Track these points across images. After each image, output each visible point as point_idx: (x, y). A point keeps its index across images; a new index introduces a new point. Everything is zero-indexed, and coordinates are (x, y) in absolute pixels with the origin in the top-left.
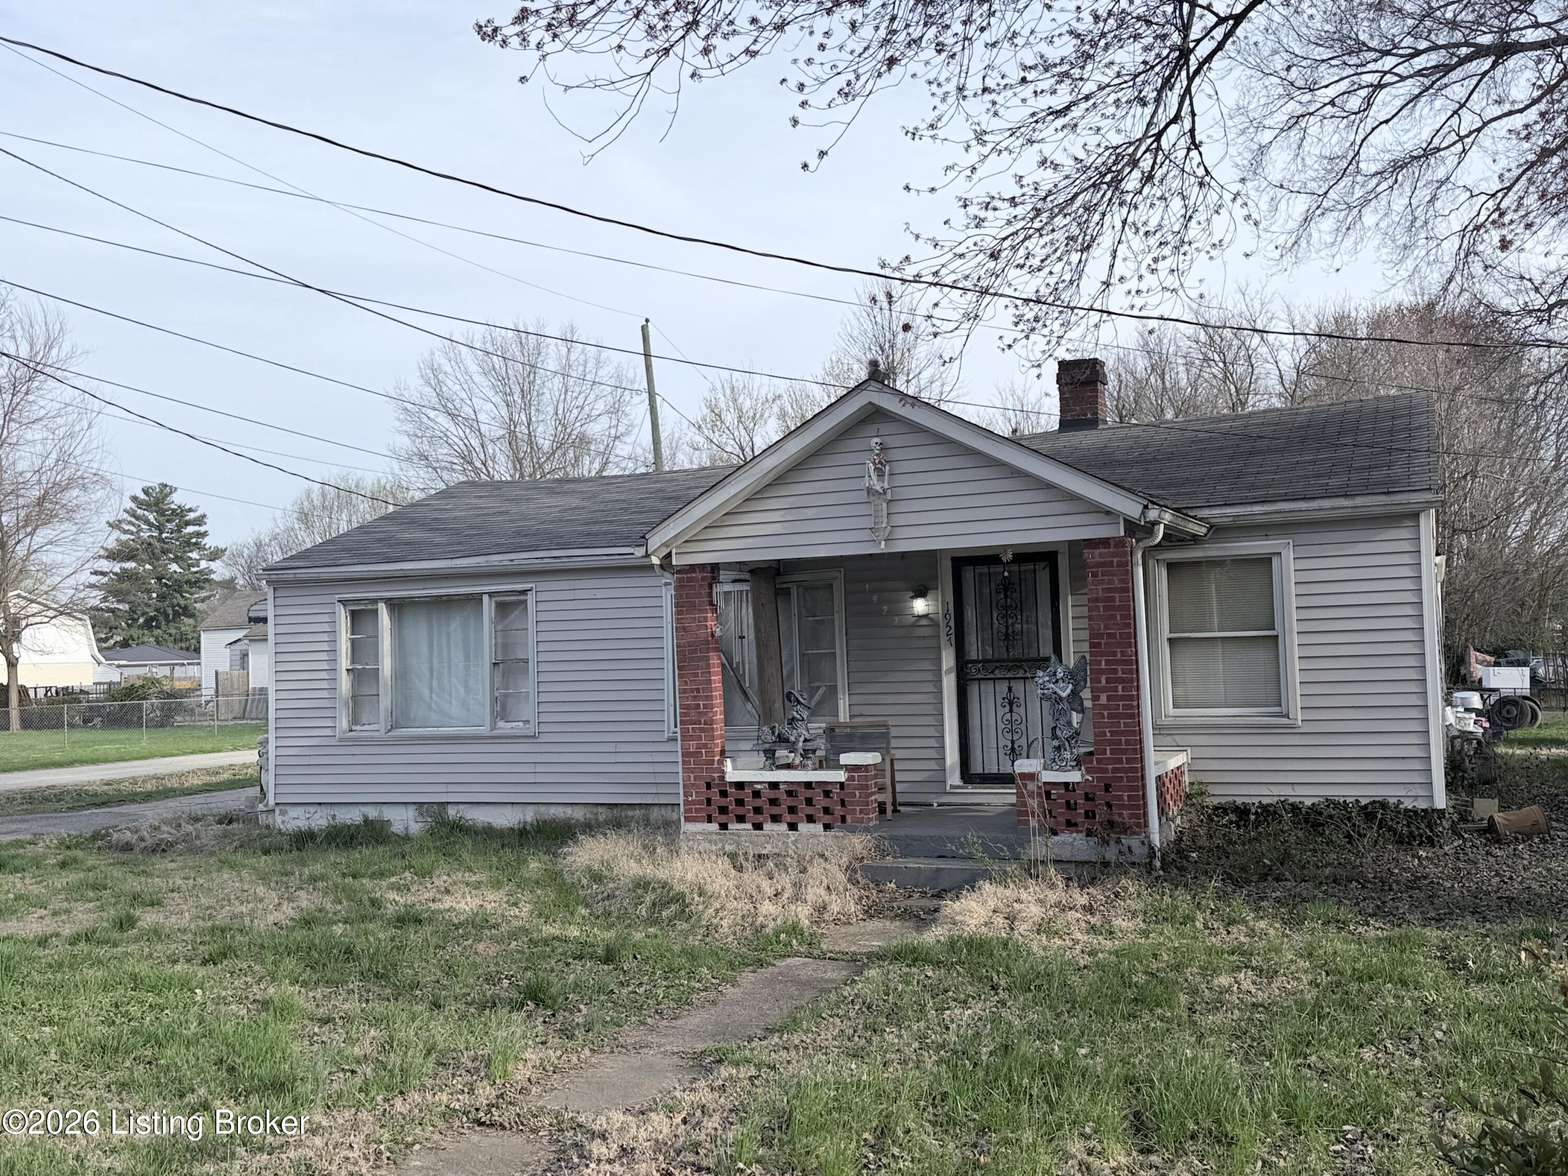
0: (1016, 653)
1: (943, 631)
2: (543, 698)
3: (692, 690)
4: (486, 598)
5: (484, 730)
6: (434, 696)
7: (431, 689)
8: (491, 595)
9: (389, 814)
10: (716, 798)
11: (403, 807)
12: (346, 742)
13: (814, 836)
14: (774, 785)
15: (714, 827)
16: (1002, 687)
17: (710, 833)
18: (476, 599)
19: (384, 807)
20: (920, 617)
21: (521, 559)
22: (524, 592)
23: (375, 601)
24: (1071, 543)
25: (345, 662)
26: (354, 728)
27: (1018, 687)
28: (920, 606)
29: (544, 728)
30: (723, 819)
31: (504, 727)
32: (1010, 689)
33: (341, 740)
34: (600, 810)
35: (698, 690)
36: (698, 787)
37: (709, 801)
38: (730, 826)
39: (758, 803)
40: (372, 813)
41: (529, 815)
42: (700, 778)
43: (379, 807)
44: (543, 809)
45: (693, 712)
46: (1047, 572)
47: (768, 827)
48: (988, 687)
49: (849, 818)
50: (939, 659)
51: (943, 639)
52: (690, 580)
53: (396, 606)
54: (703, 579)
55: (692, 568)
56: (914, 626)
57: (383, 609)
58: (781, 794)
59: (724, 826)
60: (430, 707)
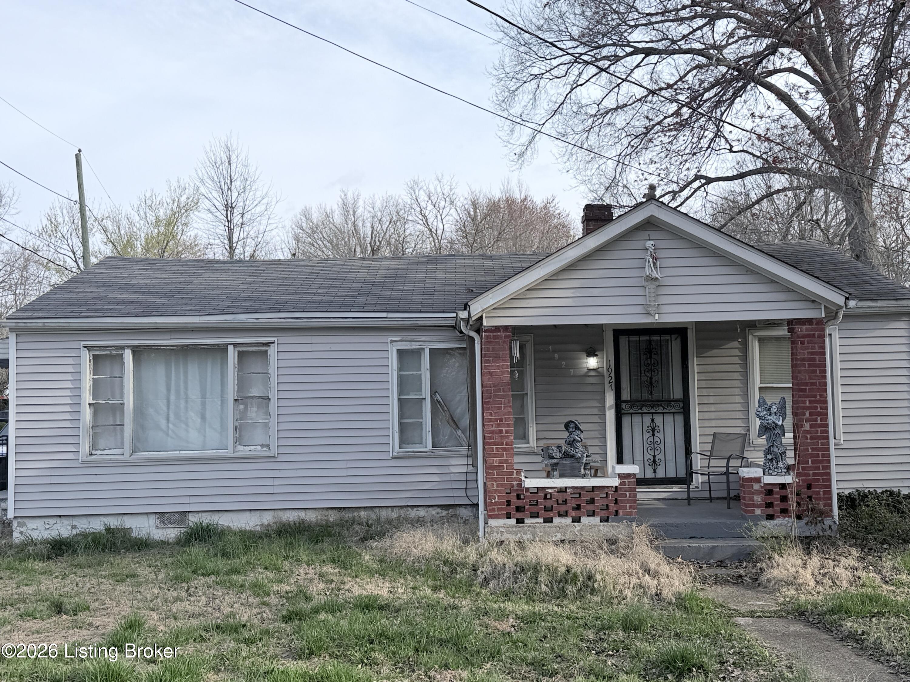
0: (656, 395)
1: (607, 380)
2: (283, 426)
3: (496, 420)
4: (231, 348)
5: (228, 452)
6: (171, 426)
7: (168, 420)
8: (235, 345)
9: (129, 523)
10: (514, 500)
11: (145, 517)
12: (86, 464)
13: (595, 526)
14: (562, 491)
15: (513, 521)
16: (647, 419)
17: (513, 526)
18: (222, 349)
19: (125, 518)
20: (590, 370)
21: (264, 318)
22: (268, 344)
23: (123, 348)
24: (698, 324)
25: (88, 398)
26: (94, 452)
27: (658, 420)
28: (592, 362)
29: (282, 450)
30: (520, 515)
31: (243, 450)
32: (653, 421)
33: (83, 462)
34: (330, 512)
35: (501, 420)
36: (500, 492)
37: (509, 503)
38: (526, 521)
39: (549, 504)
40: (114, 523)
41: (267, 518)
42: (502, 485)
43: (120, 517)
44: (280, 513)
45: (496, 436)
46: (679, 340)
47: (557, 520)
48: (637, 419)
49: (621, 512)
50: (604, 400)
51: (607, 386)
52: (495, 337)
53: (137, 351)
54: (506, 337)
55: (497, 328)
56: (586, 376)
57: (128, 355)
58: (568, 496)
59: (520, 521)
60: (168, 435)
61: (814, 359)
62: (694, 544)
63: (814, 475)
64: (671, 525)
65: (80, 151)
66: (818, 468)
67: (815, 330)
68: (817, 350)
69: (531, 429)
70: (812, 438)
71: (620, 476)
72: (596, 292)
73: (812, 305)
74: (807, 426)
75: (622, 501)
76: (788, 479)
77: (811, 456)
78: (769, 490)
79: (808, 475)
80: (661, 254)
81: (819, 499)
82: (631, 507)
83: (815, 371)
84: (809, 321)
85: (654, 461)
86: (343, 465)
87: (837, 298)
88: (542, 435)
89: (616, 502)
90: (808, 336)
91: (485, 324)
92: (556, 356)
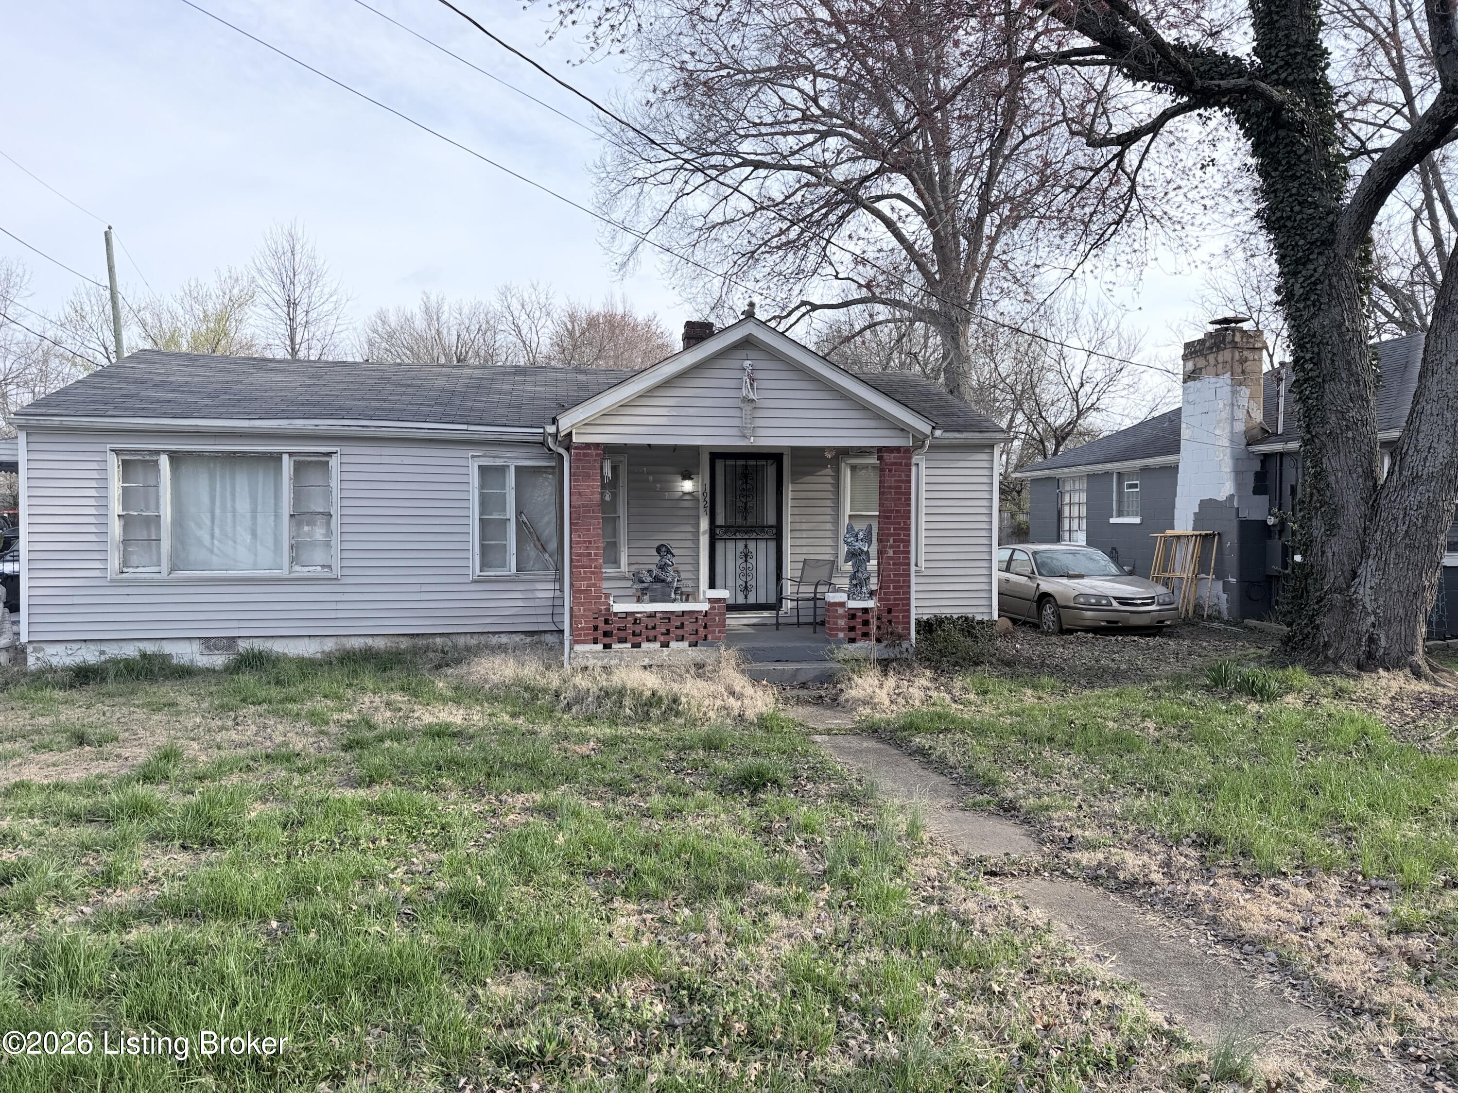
0: (751, 521)
1: (702, 504)
2: (346, 546)
3: (585, 542)
4: (285, 457)
5: (284, 573)
6: (216, 542)
7: (212, 536)
8: (291, 454)
9: (168, 648)
10: (601, 625)
11: (188, 642)
12: (115, 583)
13: (683, 651)
14: (652, 615)
15: (600, 647)
16: (741, 545)
17: (598, 652)
18: (276, 458)
19: (164, 643)
20: (685, 494)
21: (324, 425)
22: (329, 454)
23: (158, 452)
24: (793, 448)
25: (116, 508)
26: (125, 570)
27: (752, 545)
28: (688, 486)
29: (346, 572)
30: (607, 640)
31: (300, 571)
32: (746, 546)
33: (112, 581)
35: (590, 542)
36: (587, 617)
37: (596, 628)
38: (613, 646)
39: (637, 629)
40: (150, 648)
41: (329, 645)
42: (589, 610)
43: (158, 643)
44: (344, 640)
45: (585, 559)
46: (774, 466)
47: (645, 645)
48: (730, 545)
49: (710, 637)
50: (698, 525)
51: (702, 510)
52: (585, 455)
53: (175, 458)
54: (597, 455)
55: (588, 446)
56: (680, 499)
57: (164, 461)
58: (657, 621)
59: (607, 646)
60: (212, 552)
61: (900, 487)
62: (779, 667)
63: (895, 599)
64: (759, 649)
65: (110, 228)
66: (899, 593)
67: (902, 458)
68: (904, 478)
69: (622, 554)
70: (894, 564)
71: (711, 601)
72: (691, 411)
73: (900, 434)
74: (890, 553)
75: (711, 626)
76: (871, 604)
77: (893, 581)
78: (852, 615)
79: (889, 600)
80: (758, 375)
81: (898, 623)
82: (720, 632)
83: (900, 499)
84: (897, 449)
85: (746, 587)
86: (417, 588)
87: (925, 427)
88: (634, 560)
89: (705, 627)
90: (895, 464)
91: (574, 440)
92: (651, 478)
